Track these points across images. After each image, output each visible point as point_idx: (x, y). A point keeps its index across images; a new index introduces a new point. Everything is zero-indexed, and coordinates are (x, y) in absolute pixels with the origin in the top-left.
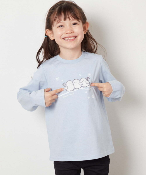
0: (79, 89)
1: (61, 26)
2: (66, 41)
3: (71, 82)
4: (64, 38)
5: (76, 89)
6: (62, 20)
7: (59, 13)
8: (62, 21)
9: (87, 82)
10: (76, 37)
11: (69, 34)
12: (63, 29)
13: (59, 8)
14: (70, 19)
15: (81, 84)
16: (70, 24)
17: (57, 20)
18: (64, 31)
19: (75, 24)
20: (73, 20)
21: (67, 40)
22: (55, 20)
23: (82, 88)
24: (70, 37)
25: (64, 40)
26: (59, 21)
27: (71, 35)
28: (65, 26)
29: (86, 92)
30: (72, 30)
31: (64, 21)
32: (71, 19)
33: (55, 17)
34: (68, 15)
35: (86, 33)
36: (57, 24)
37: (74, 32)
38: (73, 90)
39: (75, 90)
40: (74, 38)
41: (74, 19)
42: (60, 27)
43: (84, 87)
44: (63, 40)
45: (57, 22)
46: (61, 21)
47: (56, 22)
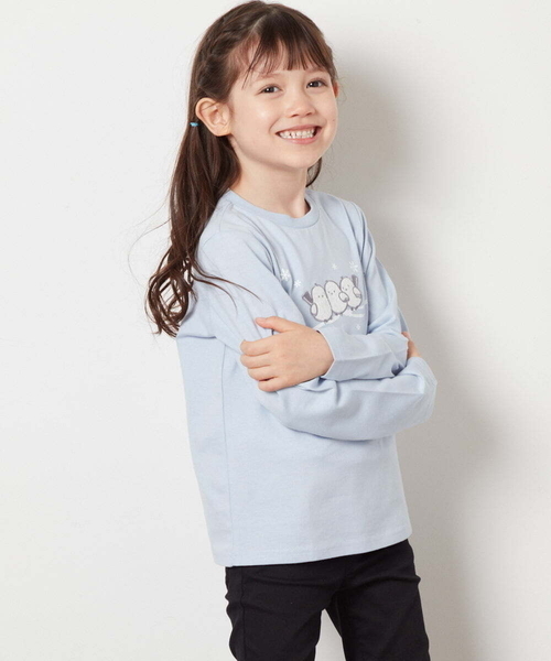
3: (321, 290)
4: (278, 134)
5: (337, 314)
6: (281, 66)
8: (280, 70)
9: (356, 291)
11: (303, 117)
12: (280, 99)
14: (304, 63)
16: (303, 84)
17: (261, 67)
20: (315, 70)
22: (251, 68)
23: (349, 313)
24: (302, 128)
25: (279, 139)
26: (268, 73)
27: (306, 121)
28: (285, 89)
30: (311, 106)
31: (286, 71)
32: (310, 66)
33: (251, 59)
36: (258, 80)
37: (317, 113)
39: (335, 318)
40: (312, 132)
42: (265, 91)
43: (352, 309)
44: (277, 137)
45: (262, 73)
46: (276, 72)
47: (256, 74)
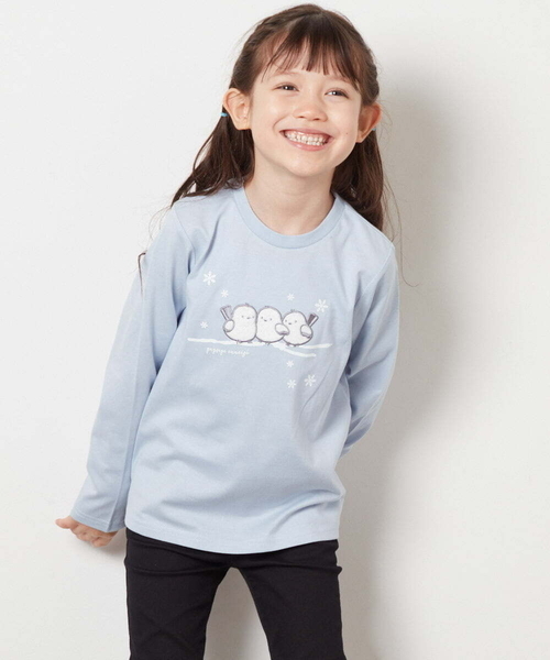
0: (270, 342)
1: (290, 88)
2: (291, 146)
3: (251, 312)
4: (284, 132)
5: (261, 341)
6: (300, 66)
7: (294, 41)
8: (300, 69)
9: (307, 330)
10: (327, 138)
11: (310, 121)
12: (294, 98)
13: (299, 24)
14: (326, 72)
15: (281, 329)
16: (320, 90)
17: (280, 62)
18: (294, 108)
19: (338, 93)
20: (336, 78)
21: (295, 143)
22: (272, 62)
23: (282, 346)
24: (308, 132)
25: (284, 139)
26: (286, 68)
27: (313, 125)
28: (301, 90)
29: (290, 364)
30: (321, 112)
31: (305, 71)
32: (331, 72)
33: (276, 49)
34: (324, 54)
35: (361, 140)
36: (276, 75)
37: (326, 120)
38: (249, 341)
39: (256, 343)
40: (321, 139)
41: (339, 74)
42: (279, 88)
43: (288, 344)
44: (281, 136)
45: (280, 68)
46: (294, 70)
47: (274, 68)
